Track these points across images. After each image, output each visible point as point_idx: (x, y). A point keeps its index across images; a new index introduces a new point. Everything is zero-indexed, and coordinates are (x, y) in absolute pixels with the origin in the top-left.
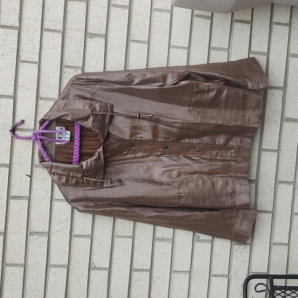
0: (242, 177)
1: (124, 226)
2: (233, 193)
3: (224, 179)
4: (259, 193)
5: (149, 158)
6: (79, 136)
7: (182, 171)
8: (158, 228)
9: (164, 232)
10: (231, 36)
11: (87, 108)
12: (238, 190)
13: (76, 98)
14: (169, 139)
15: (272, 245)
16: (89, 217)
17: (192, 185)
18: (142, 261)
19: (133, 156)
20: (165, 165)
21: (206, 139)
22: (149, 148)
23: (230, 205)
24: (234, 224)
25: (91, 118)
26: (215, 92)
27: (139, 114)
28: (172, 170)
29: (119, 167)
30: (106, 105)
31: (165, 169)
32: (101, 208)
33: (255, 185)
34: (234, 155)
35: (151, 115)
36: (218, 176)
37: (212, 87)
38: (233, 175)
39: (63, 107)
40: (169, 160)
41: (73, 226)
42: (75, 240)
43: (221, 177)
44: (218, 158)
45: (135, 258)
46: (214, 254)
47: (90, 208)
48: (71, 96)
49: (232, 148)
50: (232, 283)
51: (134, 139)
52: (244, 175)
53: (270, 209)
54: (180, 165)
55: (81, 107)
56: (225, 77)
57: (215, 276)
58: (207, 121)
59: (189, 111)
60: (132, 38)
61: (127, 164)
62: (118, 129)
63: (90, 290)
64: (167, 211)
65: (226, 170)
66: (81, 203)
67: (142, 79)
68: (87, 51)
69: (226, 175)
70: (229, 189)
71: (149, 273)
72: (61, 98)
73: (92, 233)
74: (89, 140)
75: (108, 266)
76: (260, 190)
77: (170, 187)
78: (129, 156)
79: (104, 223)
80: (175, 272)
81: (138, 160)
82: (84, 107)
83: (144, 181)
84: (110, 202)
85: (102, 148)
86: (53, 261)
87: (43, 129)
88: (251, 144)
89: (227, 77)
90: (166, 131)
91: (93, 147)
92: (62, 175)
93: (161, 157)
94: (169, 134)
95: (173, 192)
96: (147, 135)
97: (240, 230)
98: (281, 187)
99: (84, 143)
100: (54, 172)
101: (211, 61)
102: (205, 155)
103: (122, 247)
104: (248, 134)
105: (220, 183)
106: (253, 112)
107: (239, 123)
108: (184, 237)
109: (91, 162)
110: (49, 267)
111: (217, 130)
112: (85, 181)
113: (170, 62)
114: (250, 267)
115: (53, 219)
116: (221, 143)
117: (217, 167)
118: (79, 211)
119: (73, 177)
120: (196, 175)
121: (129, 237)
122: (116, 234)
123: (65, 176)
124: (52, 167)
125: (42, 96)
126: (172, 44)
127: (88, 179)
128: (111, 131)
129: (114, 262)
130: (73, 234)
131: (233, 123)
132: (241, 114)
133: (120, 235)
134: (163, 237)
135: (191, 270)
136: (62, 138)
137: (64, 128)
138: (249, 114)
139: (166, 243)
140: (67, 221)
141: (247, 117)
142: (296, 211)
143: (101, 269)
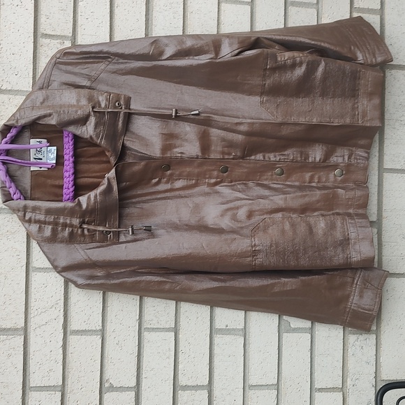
0: (357, 215)
1: (159, 310)
2: (345, 242)
3: (327, 218)
4: (384, 243)
5: (197, 189)
6: (71, 153)
7: (256, 208)
8: (219, 311)
9: (229, 317)
11: (84, 102)
12: (353, 236)
13: (64, 87)
14: (229, 154)
16: (97, 296)
17: (273, 232)
18: (194, 371)
19: (168, 186)
20: (225, 200)
21: (291, 153)
22: (196, 171)
23: (341, 261)
24: (348, 296)
25: (92, 120)
26: (304, 68)
27: (176, 110)
28: (238, 208)
29: (146, 206)
30: (118, 97)
31: (225, 206)
32: (118, 279)
33: (376, 230)
34: (340, 178)
35: (197, 112)
36: (315, 214)
37: (298, 59)
38: (341, 211)
39: (42, 103)
40: (231, 191)
41: (69, 315)
42: (72, 339)
43: (323, 215)
44: (314, 184)
45: (180, 367)
46: (316, 352)
47: (97, 279)
48: (55, 85)
49: (335, 166)
50: (350, 401)
51: (169, 155)
52: (360, 211)
54: (251, 198)
55: (74, 102)
56: (319, 43)
57: (320, 390)
58: (293, 119)
59: (262, 103)
62: (141, 139)
64: (233, 280)
65: (329, 204)
66: (81, 272)
67: (179, 48)
68: (79, 10)
69: (329, 213)
70: (338, 235)
71: (206, 391)
72: (37, 88)
73: (103, 326)
74: (90, 162)
75: (133, 383)
76: (385, 238)
77: (236, 236)
78: (161, 187)
79: (123, 307)
80: (252, 387)
81: (177, 193)
82: (78, 101)
83: (189, 228)
84: (132, 268)
85: (113, 171)
86: (34, 380)
87: (6, 143)
88: (368, 159)
89: (322, 44)
90: (223, 140)
91: (98, 174)
92: (45, 223)
93: (217, 187)
94: (231, 145)
95: (242, 244)
96: (190, 148)
97: (359, 307)
99: (82, 167)
100: (30, 219)
101: (290, 24)
102: (292, 181)
103: (158, 347)
104: (362, 142)
105: (321, 225)
106: (370, 100)
107: (348, 121)
108: (264, 324)
109: (96, 196)
110: (27, 391)
111: (310, 135)
112: (86, 232)
114: (378, 372)
115: (32, 303)
116: (318, 159)
117: (314, 199)
118: (78, 286)
119: (65, 226)
120: (280, 215)
121: (168, 330)
122: (145, 325)
123: (49, 223)
124: (25, 209)
127: (92, 227)
128: (128, 144)
129: (144, 376)
130: (68, 329)
131: (337, 121)
132: (350, 105)
133: (152, 326)
134: (227, 326)
135: (280, 383)
136: (41, 159)
137: (44, 141)
138: (363, 104)
139: (233, 337)
140: (57, 306)
141: (360, 110)
143: (122, 389)
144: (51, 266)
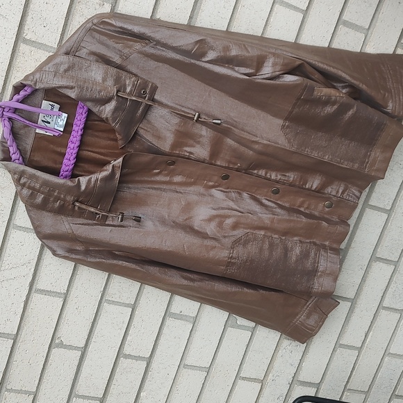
0: (332, 249)
1: (124, 287)
2: (313, 273)
3: (305, 245)
4: (342, 270)
5: (192, 189)
6: (82, 126)
7: (243, 220)
8: (177, 298)
9: (185, 305)
10: (379, 9)
11: (110, 82)
12: (321, 269)
13: (92, 58)
14: (235, 164)
15: (337, 346)
18: (140, 343)
19: (167, 179)
20: (216, 207)
21: (291, 176)
22: (199, 172)
23: (303, 289)
24: (297, 314)
25: (112, 105)
27: (199, 115)
28: (226, 217)
30: (145, 83)
32: (95, 257)
34: (327, 210)
35: (219, 122)
36: (296, 238)
37: (333, 98)
38: (318, 242)
39: (66, 71)
40: (225, 198)
41: (38, 274)
42: (36, 297)
43: (301, 242)
44: (302, 209)
45: (129, 338)
46: (251, 348)
47: (76, 255)
48: (83, 53)
49: (327, 198)
50: (266, 392)
51: (177, 152)
52: (335, 245)
53: (351, 295)
54: (242, 210)
55: (99, 79)
57: (244, 379)
58: (307, 151)
59: (283, 126)
61: (154, 191)
62: (155, 130)
63: (45, 376)
64: (201, 280)
65: (309, 232)
66: (60, 243)
67: (222, 54)
69: (308, 241)
71: (145, 363)
73: (68, 290)
74: (97, 137)
75: (82, 344)
76: (346, 265)
77: (217, 245)
78: (158, 178)
79: (91, 280)
80: (186, 366)
81: (173, 187)
82: (104, 80)
83: (176, 225)
84: (110, 249)
85: (120, 160)
87: (18, 101)
88: (359, 198)
89: (361, 85)
90: (234, 150)
91: (102, 151)
92: (39, 191)
93: (213, 190)
94: (239, 156)
95: (221, 254)
96: (201, 151)
97: (302, 324)
98: (377, 266)
99: (89, 139)
100: (25, 183)
101: (335, 45)
102: (283, 202)
103: (114, 318)
104: (360, 183)
105: (296, 251)
106: (383, 152)
107: (356, 166)
108: (214, 317)
109: (97, 180)
111: (317, 167)
112: (76, 208)
113: (269, 28)
114: (297, 373)
115: (5, 258)
116: (314, 188)
117: (298, 226)
118: (55, 253)
119: (57, 199)
120: (262, 233)
121: (127, 305)
122: (107, 297)
123: (43, 193)
124: (22, 174)
125: (27, 37)
127: (84, 207)
128: (141, 132)
129: (93, 340)
130: (34, 287)
131: (346, 163)
132: (363, 152)
133: (113, 299)
134: (181, 312)
135: (212, 366)
136: (49, 123)
137: (57, 106)
138: (375, 154)
139: (183, 322)
140: (29, 265)
141: (371, 159)
142: (386, 304)
143: (70, 347)
144: (32, 227)
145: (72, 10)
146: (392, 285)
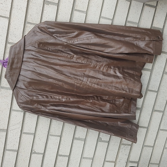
1: (56, 129)
4: (141, 116)
9: (80, 134)
10: (142, 15)
15: (144, 146)
18: (65, 150)
33: (140, 111)
41: (23, 127)
42: (23, 135)
45: (60, 148)
46: (109, 149)
50: (117, 166)
57: (107, 161)
60: (76, 8)
63: (30, 165)
71: (68, 157)
73: (35, 132)
75: (43, 152)
76: (142, 114)
79: (43, 127)
80: (84, 158)
86: (8, 147)
98: (155, 113)
103: (54, 142)
108: (92, 138)
110: (5, 150)
114: (129, 158)
115: (11, 122)
121: (58, 136)
122: (50, 134)
126: (102, 15)
129: (47, 150)
130: (23, 132)
133: (52, 134)
134: (79, 137)
135: (94, 158)
139: (80, 141)
140: (20, 124)
142: (161, 128)
143: (38, 153)
145: (25, 30)
146: (163, 121)
